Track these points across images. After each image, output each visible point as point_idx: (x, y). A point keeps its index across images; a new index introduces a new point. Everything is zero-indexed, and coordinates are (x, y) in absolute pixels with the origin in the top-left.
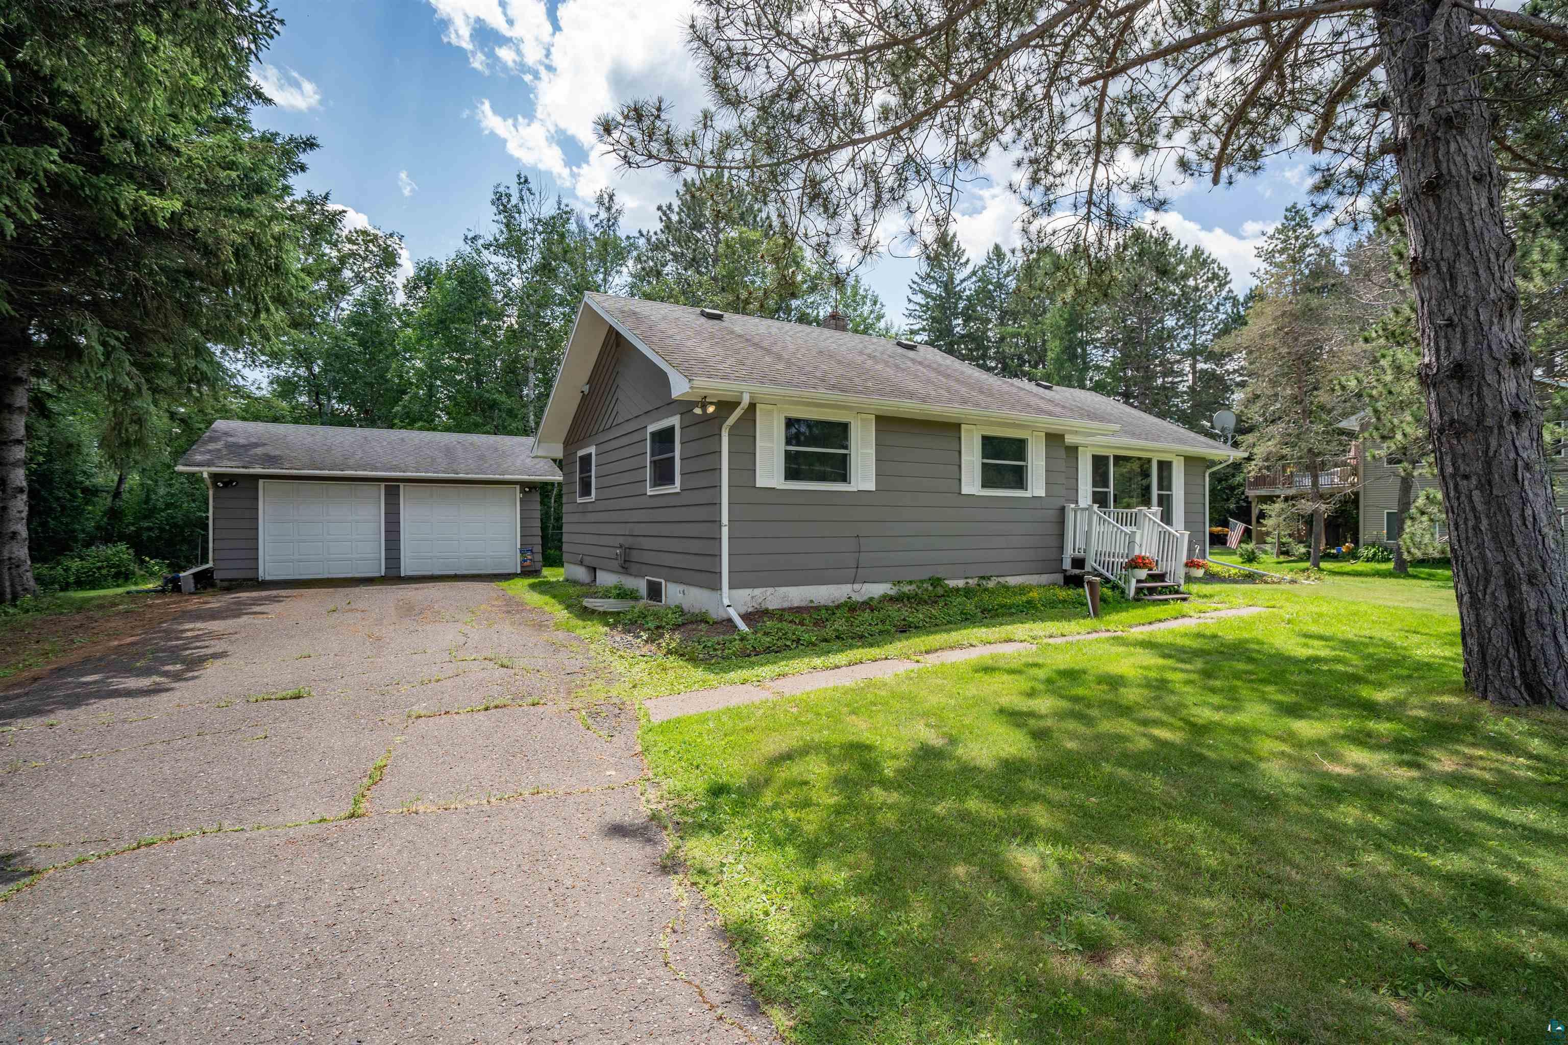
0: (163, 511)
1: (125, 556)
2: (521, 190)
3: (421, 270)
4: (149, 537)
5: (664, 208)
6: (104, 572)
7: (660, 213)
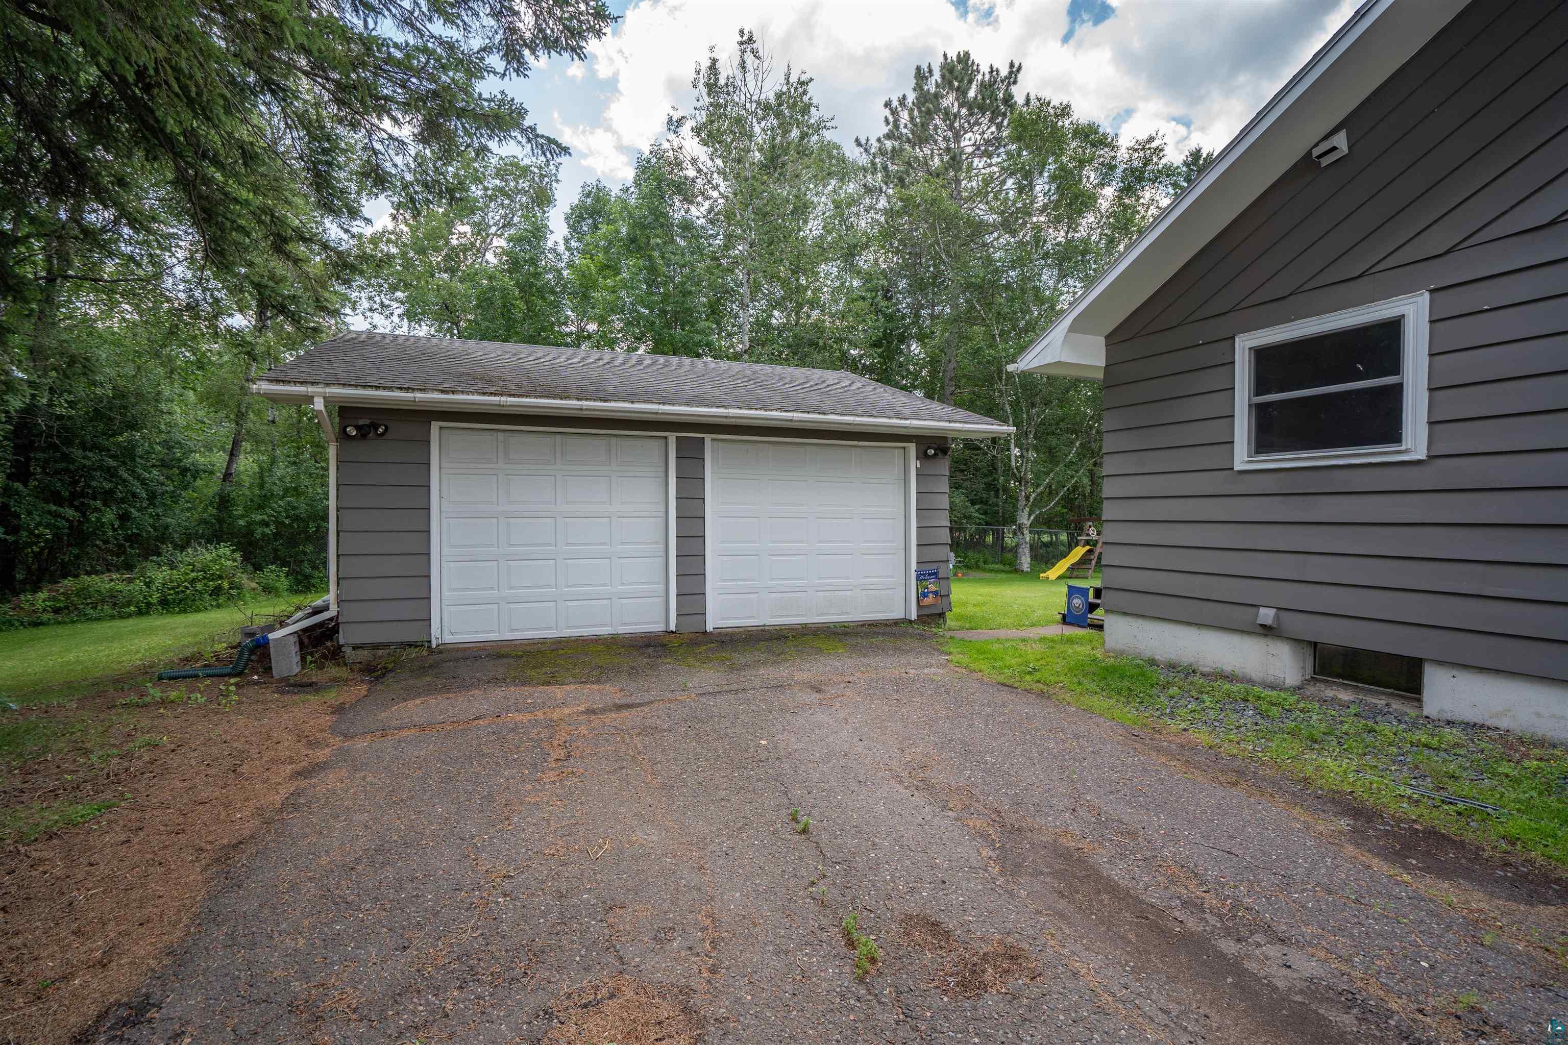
0: (282, 498)
1: (229, 563)
2: (744, 52)
3: (588, 195)
4: (263, 534)
5: (895, 103)
6: (199, 586)
7: (887, 112)
